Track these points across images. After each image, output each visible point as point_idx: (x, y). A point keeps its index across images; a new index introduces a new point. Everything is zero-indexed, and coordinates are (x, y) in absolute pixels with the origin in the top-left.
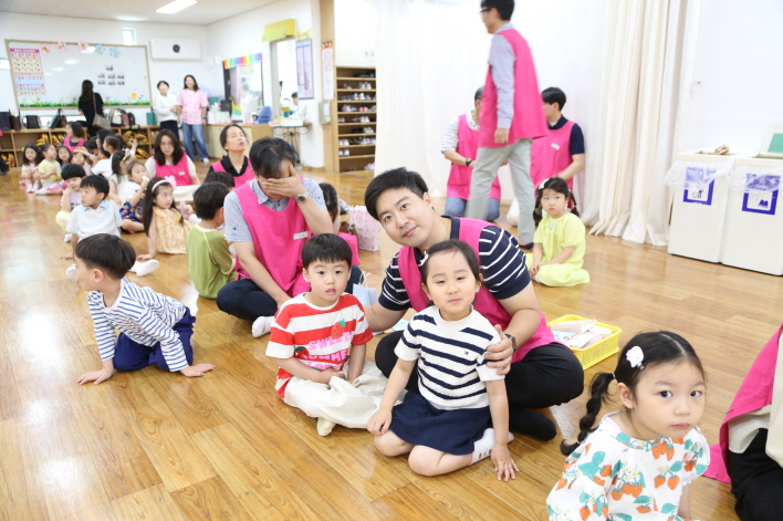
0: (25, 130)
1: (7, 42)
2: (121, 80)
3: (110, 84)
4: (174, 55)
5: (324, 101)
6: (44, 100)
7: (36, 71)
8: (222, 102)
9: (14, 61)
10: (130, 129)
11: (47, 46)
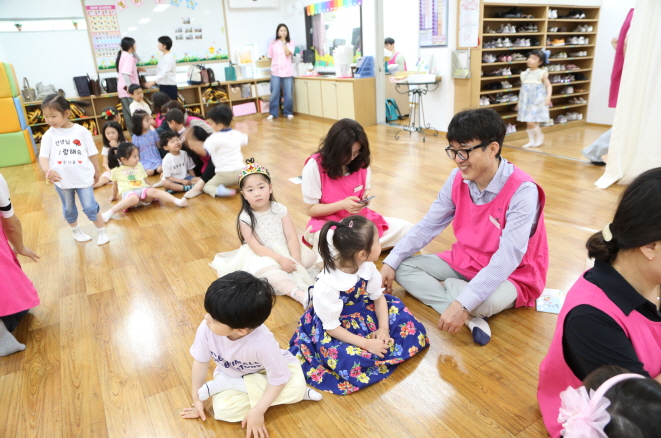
0: (105, 95)
2: (198, 34)
3: (188, 38)
4: (253, 4)
5: (459, 49)
7: (113, 29)
8: (304, 52)
9: (91, 19)
10: (210, 87)
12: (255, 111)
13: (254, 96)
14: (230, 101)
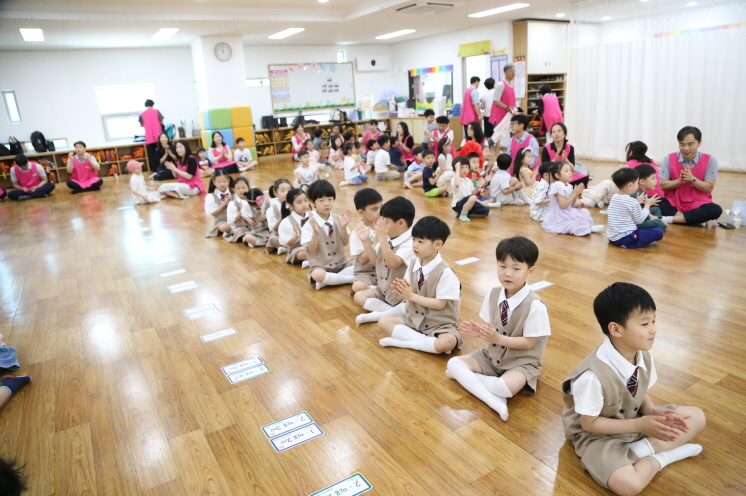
0: (280, 128)
1: (269, 66)
2: (337, 88)
3: (330, 91)
4: (373, 68)
6: (289, 106)
7: (285, 85)
8: (407, 100)
9: (272, 79)
10: (345, 124)
11: (292, 67)
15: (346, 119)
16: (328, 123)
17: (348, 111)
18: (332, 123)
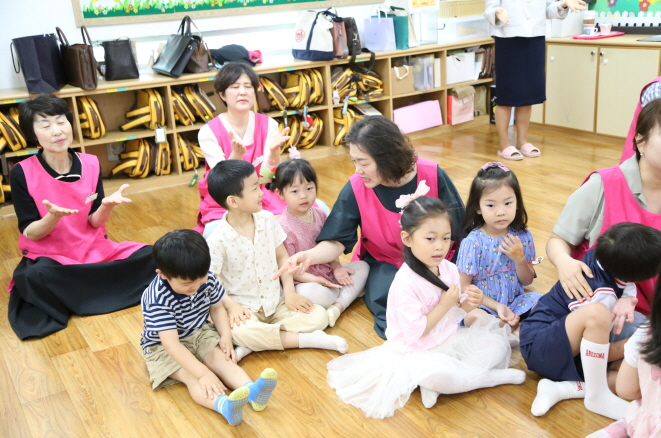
12: (439, 121)
13: (438, 86)
14: (391, 97)
15: (354, 47)
16: (288, 62)
17: (361, 15)
18: (307, 64)
